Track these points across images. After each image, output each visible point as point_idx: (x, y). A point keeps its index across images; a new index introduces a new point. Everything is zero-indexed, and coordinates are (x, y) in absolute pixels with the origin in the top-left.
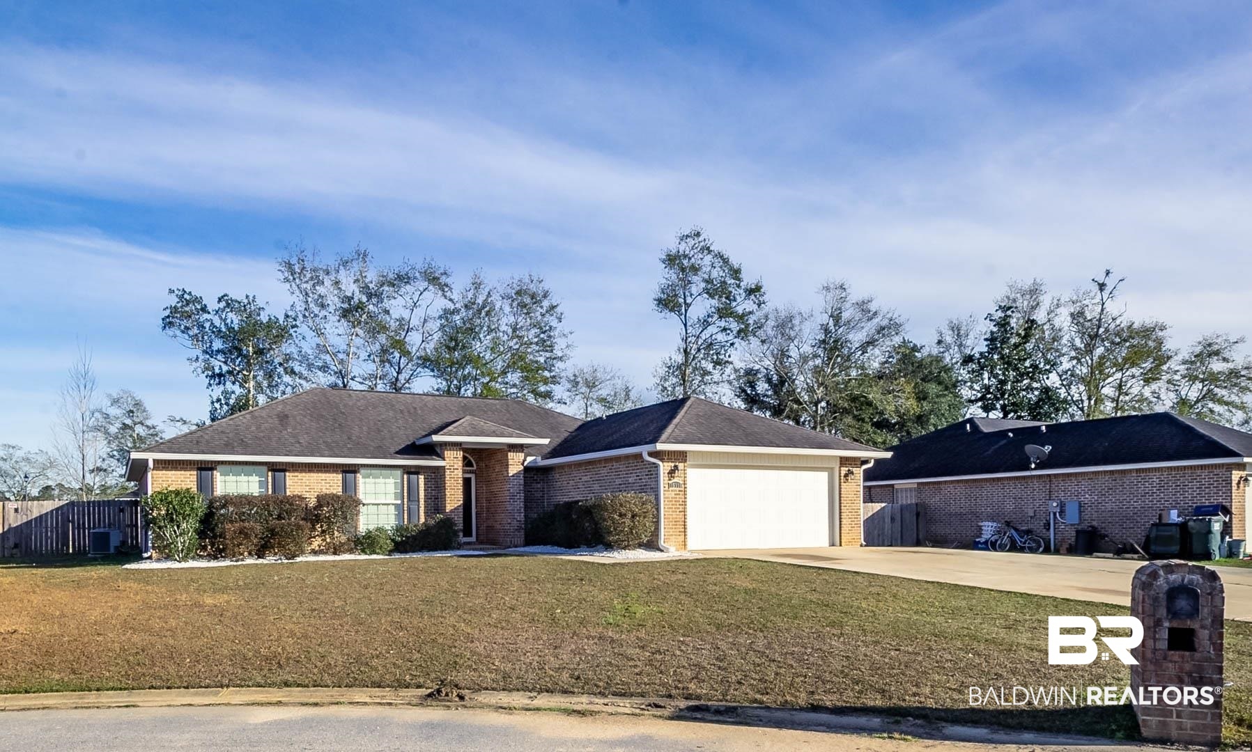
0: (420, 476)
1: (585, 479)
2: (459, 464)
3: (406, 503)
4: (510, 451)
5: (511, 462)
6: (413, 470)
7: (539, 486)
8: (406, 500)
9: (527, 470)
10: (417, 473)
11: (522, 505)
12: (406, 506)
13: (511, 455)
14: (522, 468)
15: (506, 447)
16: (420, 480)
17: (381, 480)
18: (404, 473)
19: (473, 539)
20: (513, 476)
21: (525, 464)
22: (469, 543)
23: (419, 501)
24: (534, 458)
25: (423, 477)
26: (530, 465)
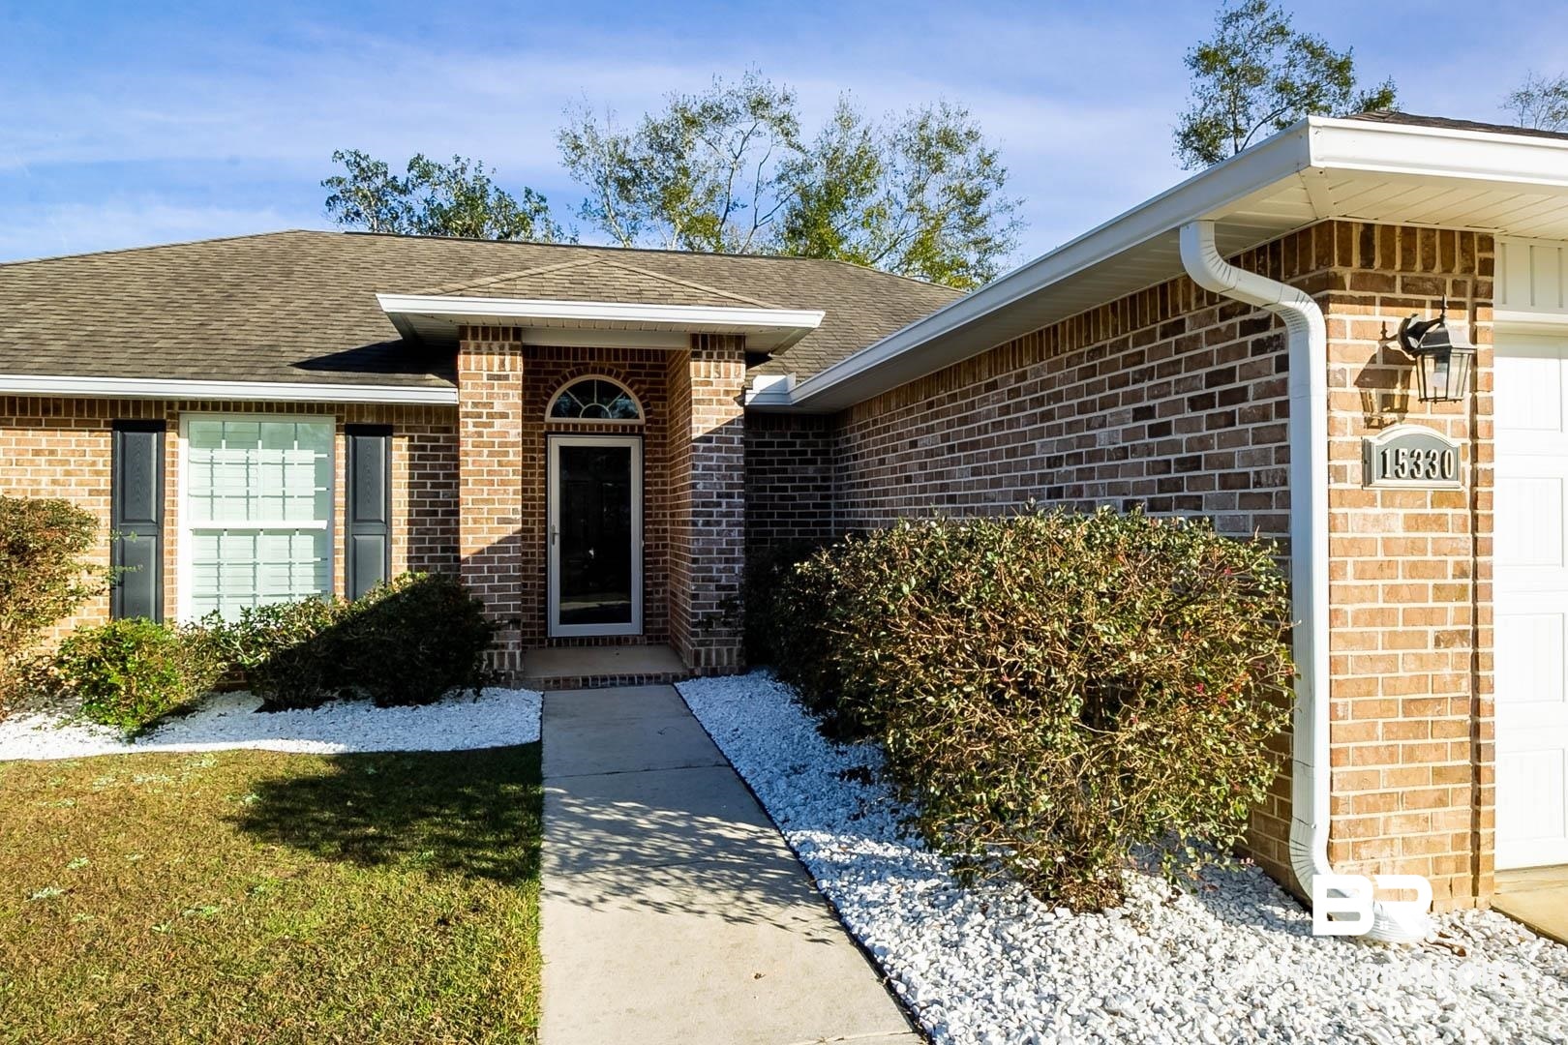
0: (395, 441)
1: (927, 443)
2: (509, 399)
3: (340, 528)
4: (697, 356)
5: (698, 391)
6: (368, 420)
7: (811, 471)
8: (340, 519)
9: (758, 419)
10: (387, 431)
11: (736, 534)
12: (340, 538)
13: (698, 369)
14: (739, 411)
15: (684, 345)
16: (395, 453)
17: (262, 454)
18: (338, 429)
19: (633, 627)
20: (706, 439)
21: (749, 399)
22: (618, 641)
23: (388, 523)
24: (779, 378)
25: (405, 442)
26: (764, 402)
